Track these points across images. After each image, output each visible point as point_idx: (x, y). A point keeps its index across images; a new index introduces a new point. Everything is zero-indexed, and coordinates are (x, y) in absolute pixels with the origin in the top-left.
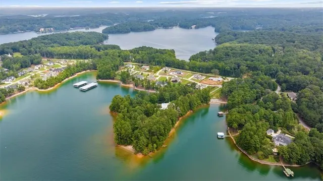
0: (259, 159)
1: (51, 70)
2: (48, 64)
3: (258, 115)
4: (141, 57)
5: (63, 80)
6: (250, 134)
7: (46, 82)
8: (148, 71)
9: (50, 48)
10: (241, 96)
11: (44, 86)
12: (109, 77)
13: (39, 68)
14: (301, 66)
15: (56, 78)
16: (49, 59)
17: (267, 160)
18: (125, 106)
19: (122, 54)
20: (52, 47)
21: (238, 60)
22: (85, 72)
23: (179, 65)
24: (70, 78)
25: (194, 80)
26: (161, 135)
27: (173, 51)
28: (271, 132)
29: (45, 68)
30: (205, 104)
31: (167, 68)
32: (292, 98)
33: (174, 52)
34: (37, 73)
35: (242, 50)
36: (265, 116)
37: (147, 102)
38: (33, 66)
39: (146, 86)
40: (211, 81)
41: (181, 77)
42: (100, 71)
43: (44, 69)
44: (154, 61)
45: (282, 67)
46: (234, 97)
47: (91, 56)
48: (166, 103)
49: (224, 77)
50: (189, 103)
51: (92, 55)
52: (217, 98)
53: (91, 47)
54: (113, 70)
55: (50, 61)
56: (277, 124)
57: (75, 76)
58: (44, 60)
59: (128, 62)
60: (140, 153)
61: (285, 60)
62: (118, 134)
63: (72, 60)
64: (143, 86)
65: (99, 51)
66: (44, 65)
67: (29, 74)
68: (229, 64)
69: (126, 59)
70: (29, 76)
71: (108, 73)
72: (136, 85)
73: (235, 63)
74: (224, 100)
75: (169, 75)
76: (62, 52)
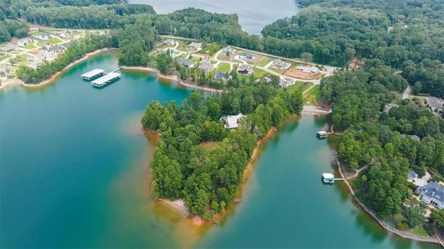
0: (398, 229)
1: (44, 48)
2: (40, 37)
3: (393, 147)
4: (188, 27)
5: (64, 66)
6: (384, 186)
7: (36, 72)
8: (199, 52)
9: (43, 8)
10: (356, 106)
11: (33, 78)
12: (138, 62)
13: (25, 44)
14: (439, 50)
15: (52, 64)
16: (41, 28)
17: (412, 230)
18: (168, 125)
19: (158, 22)
20: (46, 7)
21: (340, 37)
22: (99, 51)
23: (248, 44)
24: (77, 62)
25: (273, 69)
26: (232, 183)
27: (235, 17)
28: (414, 177)
29: (35, 44)
30: (295, 115)
31: (229, 48)
32: (433, 109)
33: (237, 19)
34: (20, 54)
35: (343, 20)
36: (402, 148)
37: (204, 117)
38: (14, 40)
39: (198, 80)
40: (299, 72)
41: (252, 63)
42: (123, 53)
43: (34, 47)
44: (208, 35)
45: (411, 52)
46: (344, 107)
47: (109, 24)
48: (234, 114)
49: (320, 66)
50: (272, 116)
51: (110, 22)
52: (313, 103)
53: (109, 9)
54: (145, 50)
55: (43, 31)
56: (423, 163)
57: (83, 59)
58: (34, 28)
59: (167, 34)
60: (198, 217)
61: (412, 38)
62: (158, 183)
63: (78, 31)
64: (193, 81)
65: (121, 14)
66: (33, 38)
67: (8, 56)
68: (327, 43)
69: (164, 30)
70: (8, 59)
71: (136, 55)
72: (182, 78)
73: (337, 43)
74: (323, 108)
75: (234, 61)
76: (61, 17)
